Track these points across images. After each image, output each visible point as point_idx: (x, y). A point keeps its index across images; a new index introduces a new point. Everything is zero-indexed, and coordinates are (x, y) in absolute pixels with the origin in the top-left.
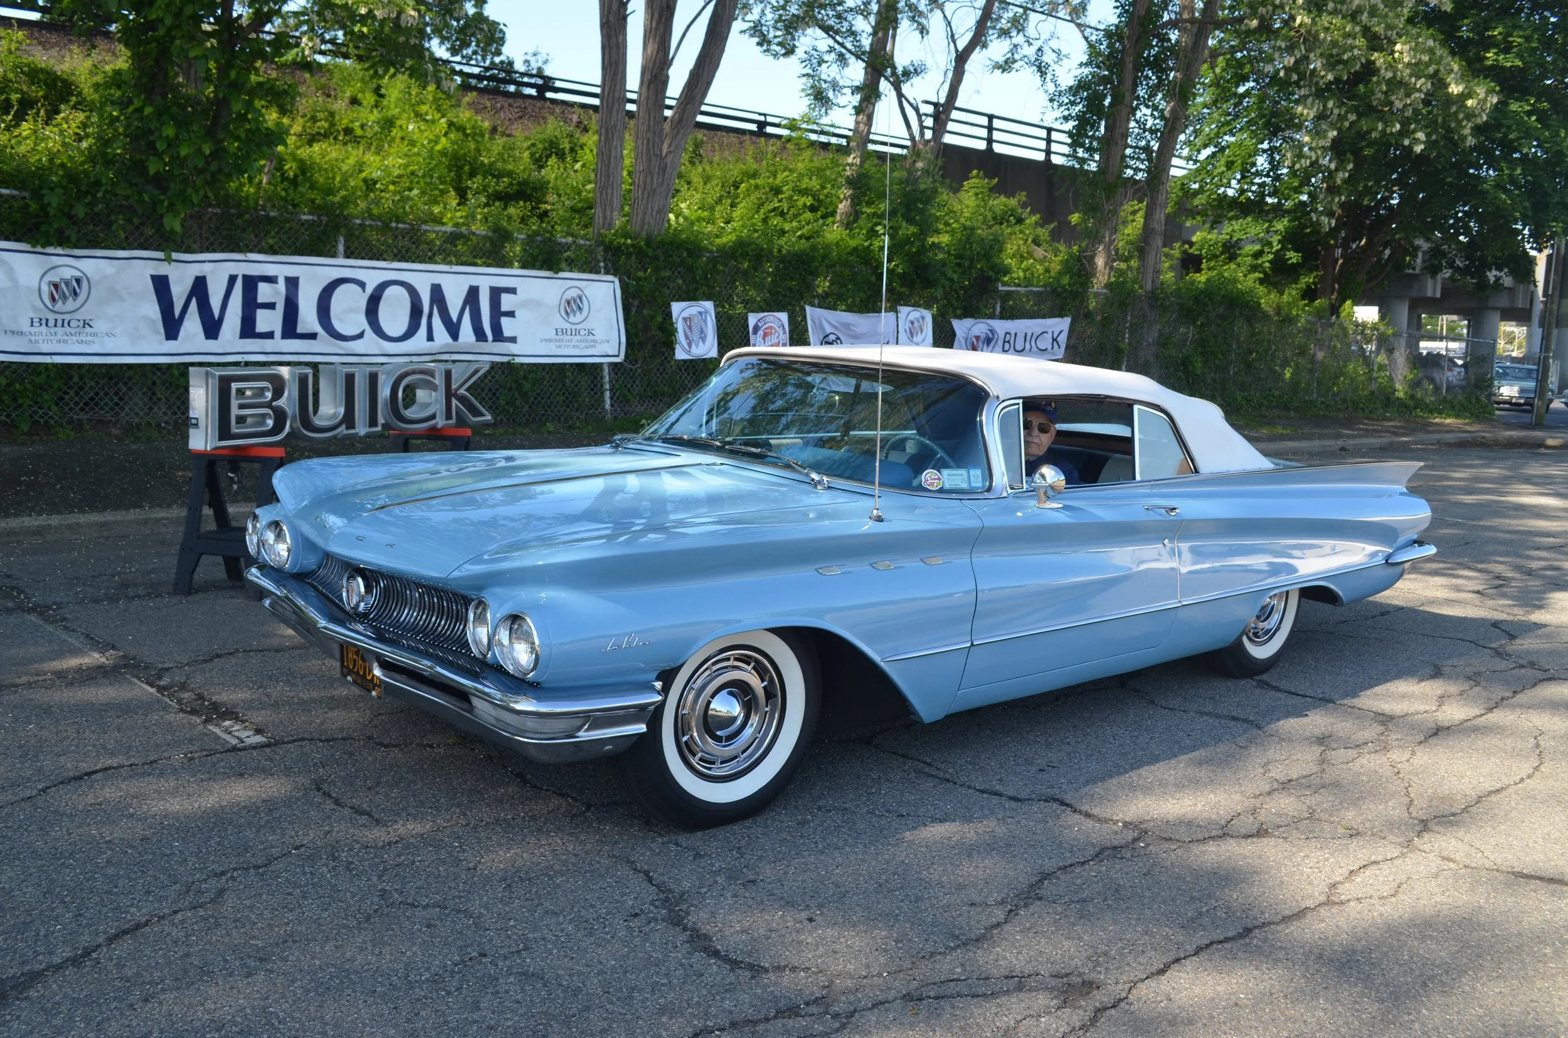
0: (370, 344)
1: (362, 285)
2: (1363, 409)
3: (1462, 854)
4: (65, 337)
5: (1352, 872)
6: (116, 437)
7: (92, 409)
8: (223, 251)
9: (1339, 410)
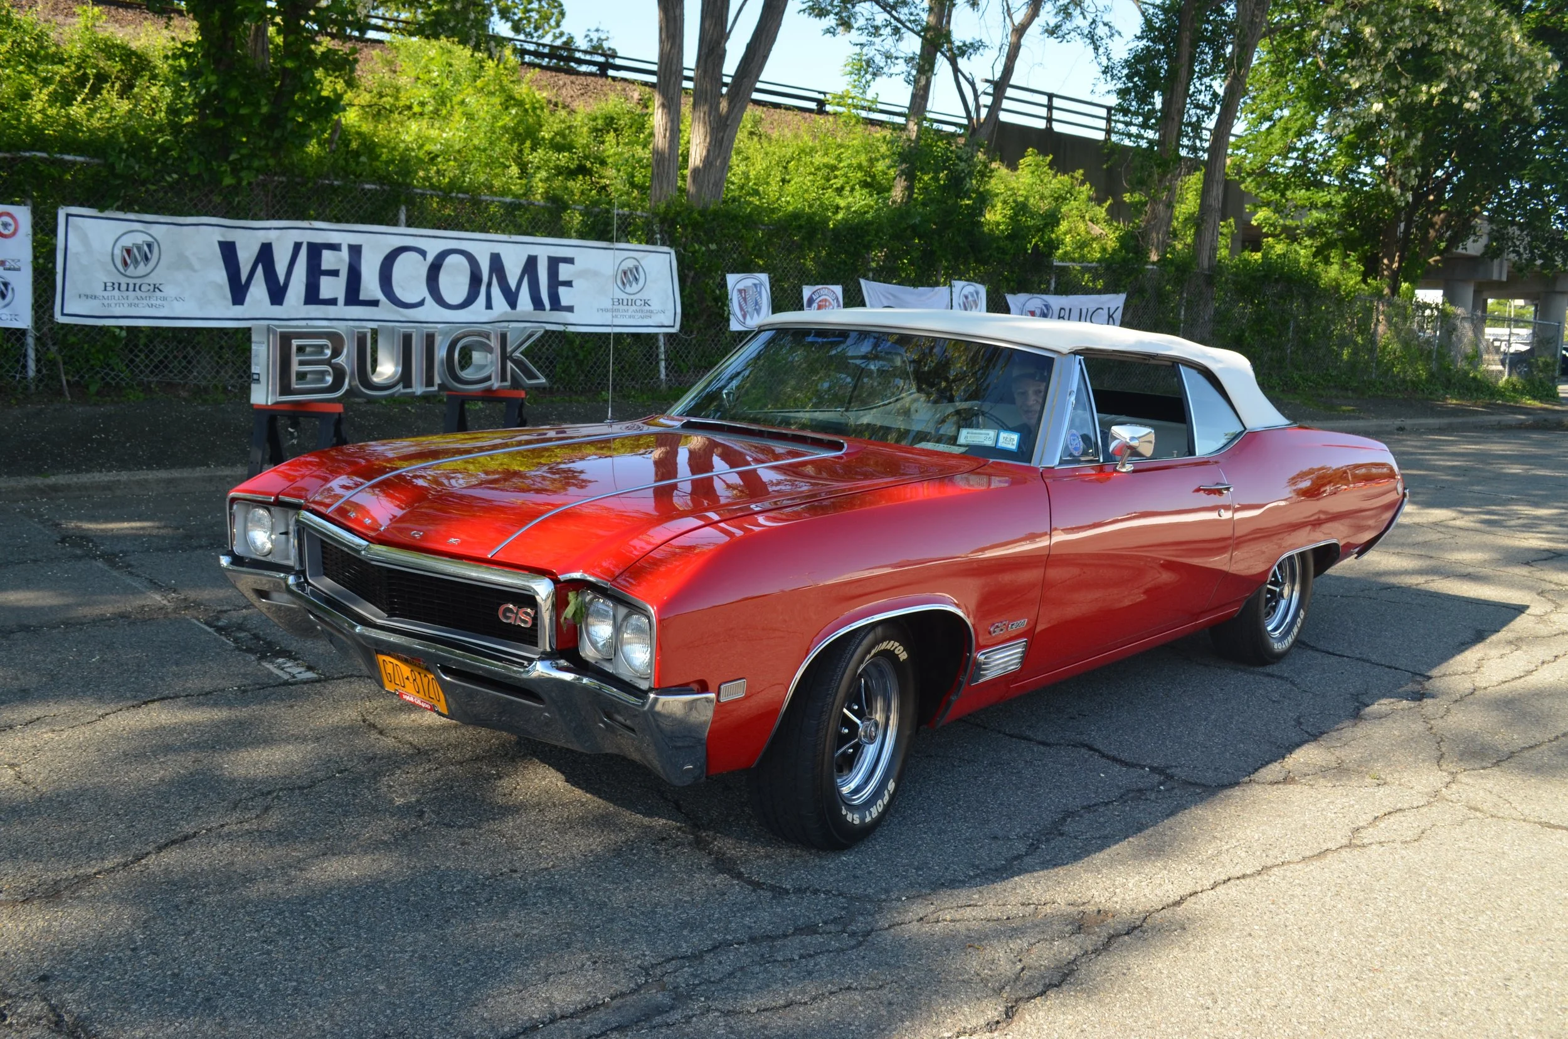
0: (431, 312)
1: (423, 253)
2: (1423, 390)
3: (1489, 804)
4: (136, 301)
5: (1376, 818)
6: (185, 399)
7: (161, 372)
8: (288, 219)
9: (1398, 391)
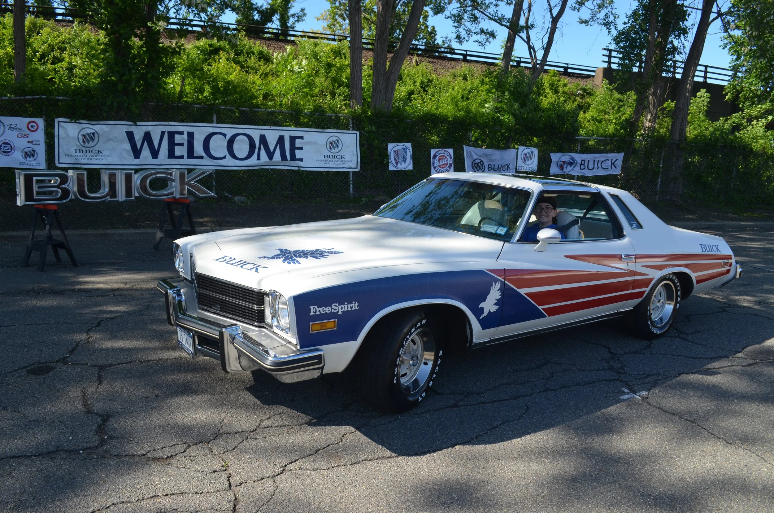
0: (229, 161)
1: (225, 135)
4: (91, 157)
8: (157, 121)
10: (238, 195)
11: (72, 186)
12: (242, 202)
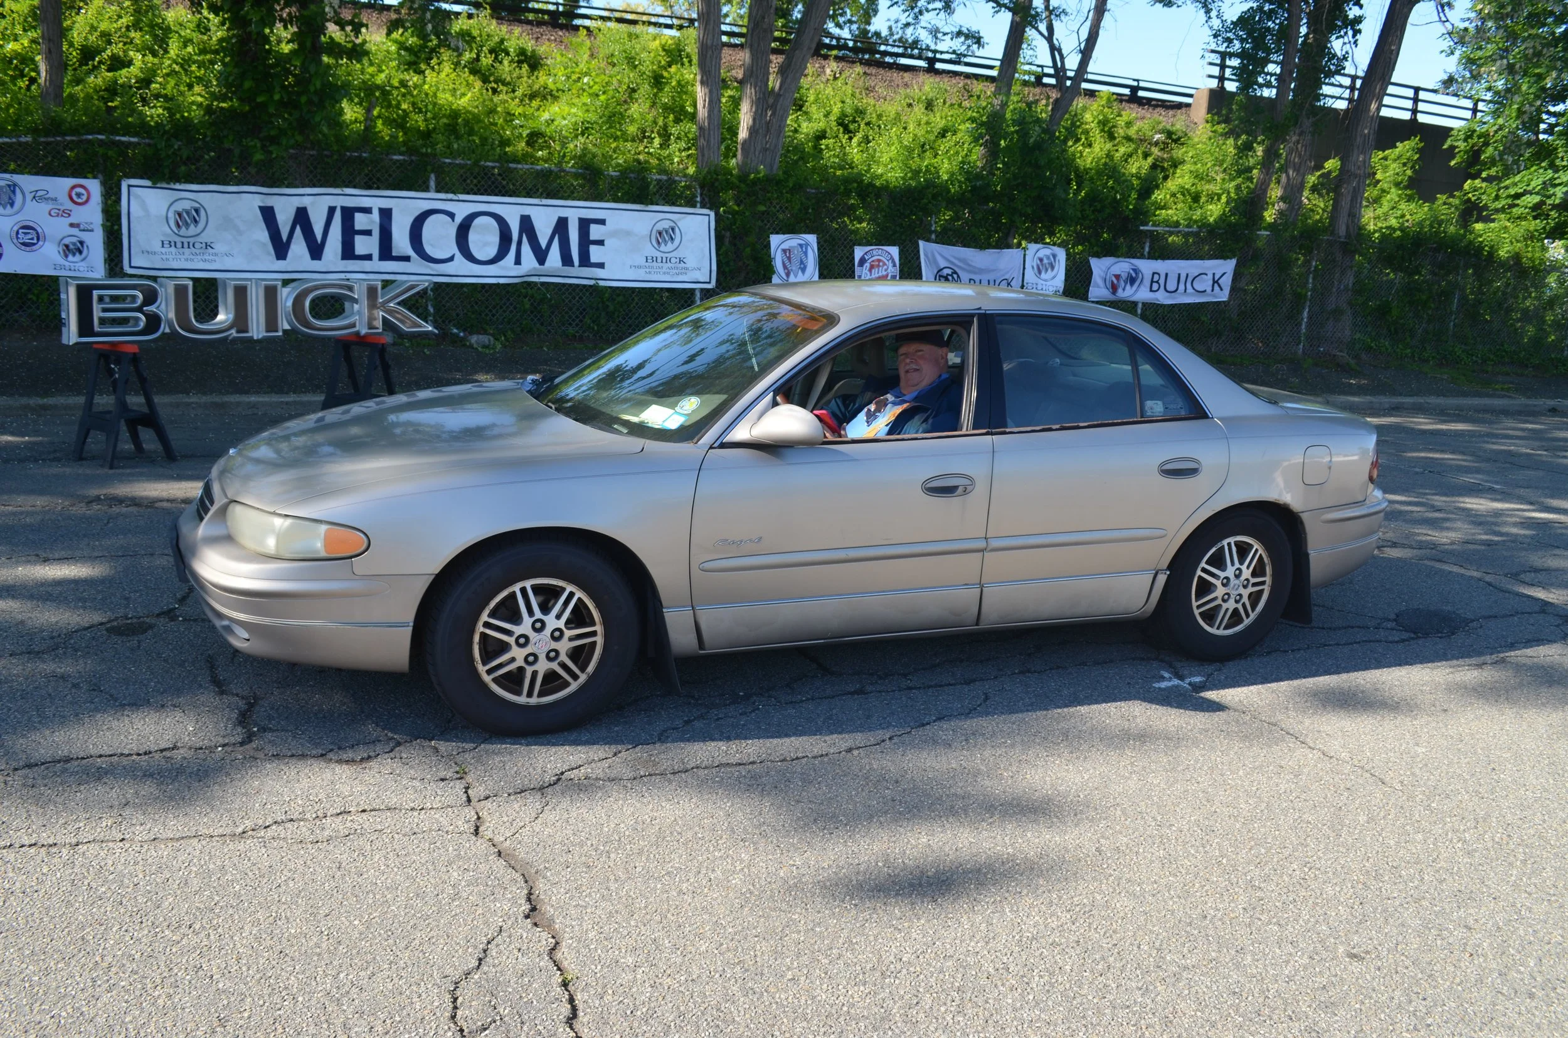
0: (460, 266)
1: (452, 215)
4: (192, 257)
8: (321, 186)
10: (479, 333)
11: (166, 309)
12: (485, 347)
